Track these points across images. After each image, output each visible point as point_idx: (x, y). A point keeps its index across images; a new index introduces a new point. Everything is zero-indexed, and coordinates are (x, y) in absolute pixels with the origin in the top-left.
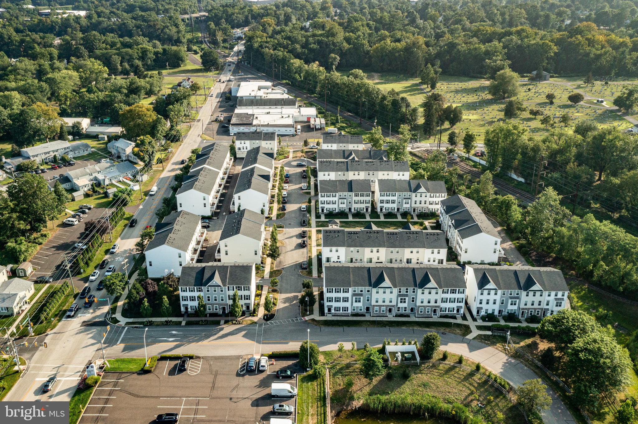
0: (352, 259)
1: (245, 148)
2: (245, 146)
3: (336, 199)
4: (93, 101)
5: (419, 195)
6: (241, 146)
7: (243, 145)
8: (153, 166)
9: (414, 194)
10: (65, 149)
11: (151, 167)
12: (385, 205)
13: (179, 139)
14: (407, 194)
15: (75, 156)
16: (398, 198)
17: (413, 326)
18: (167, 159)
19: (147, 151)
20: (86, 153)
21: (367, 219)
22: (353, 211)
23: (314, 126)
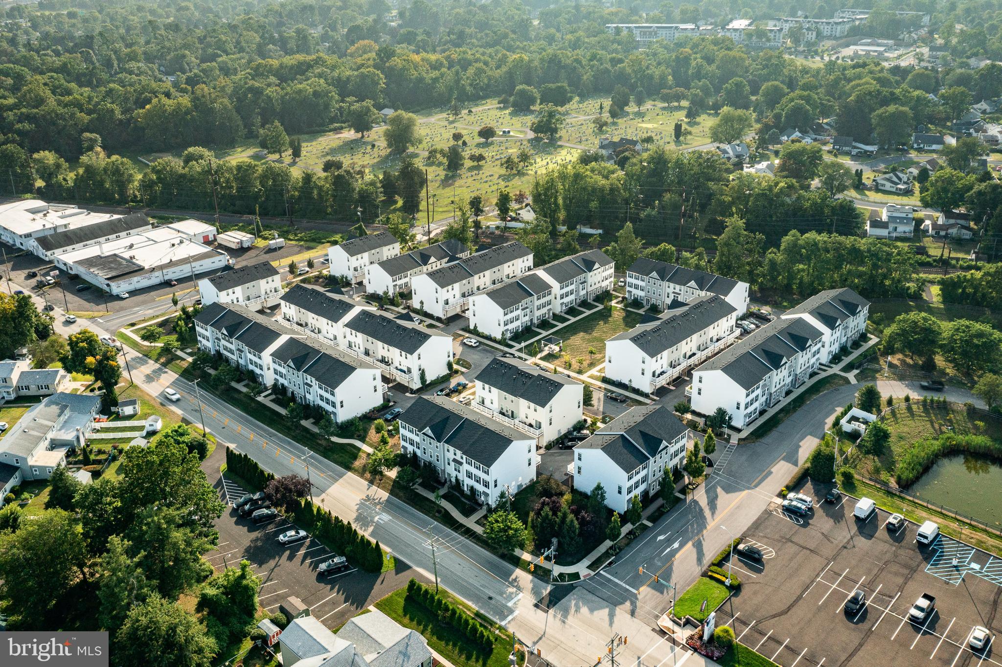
1: (235, 301)
3: (519, 312)
7: (231, 296)
21: (561, 326)
22: (535, 321)
23: (239, 246)
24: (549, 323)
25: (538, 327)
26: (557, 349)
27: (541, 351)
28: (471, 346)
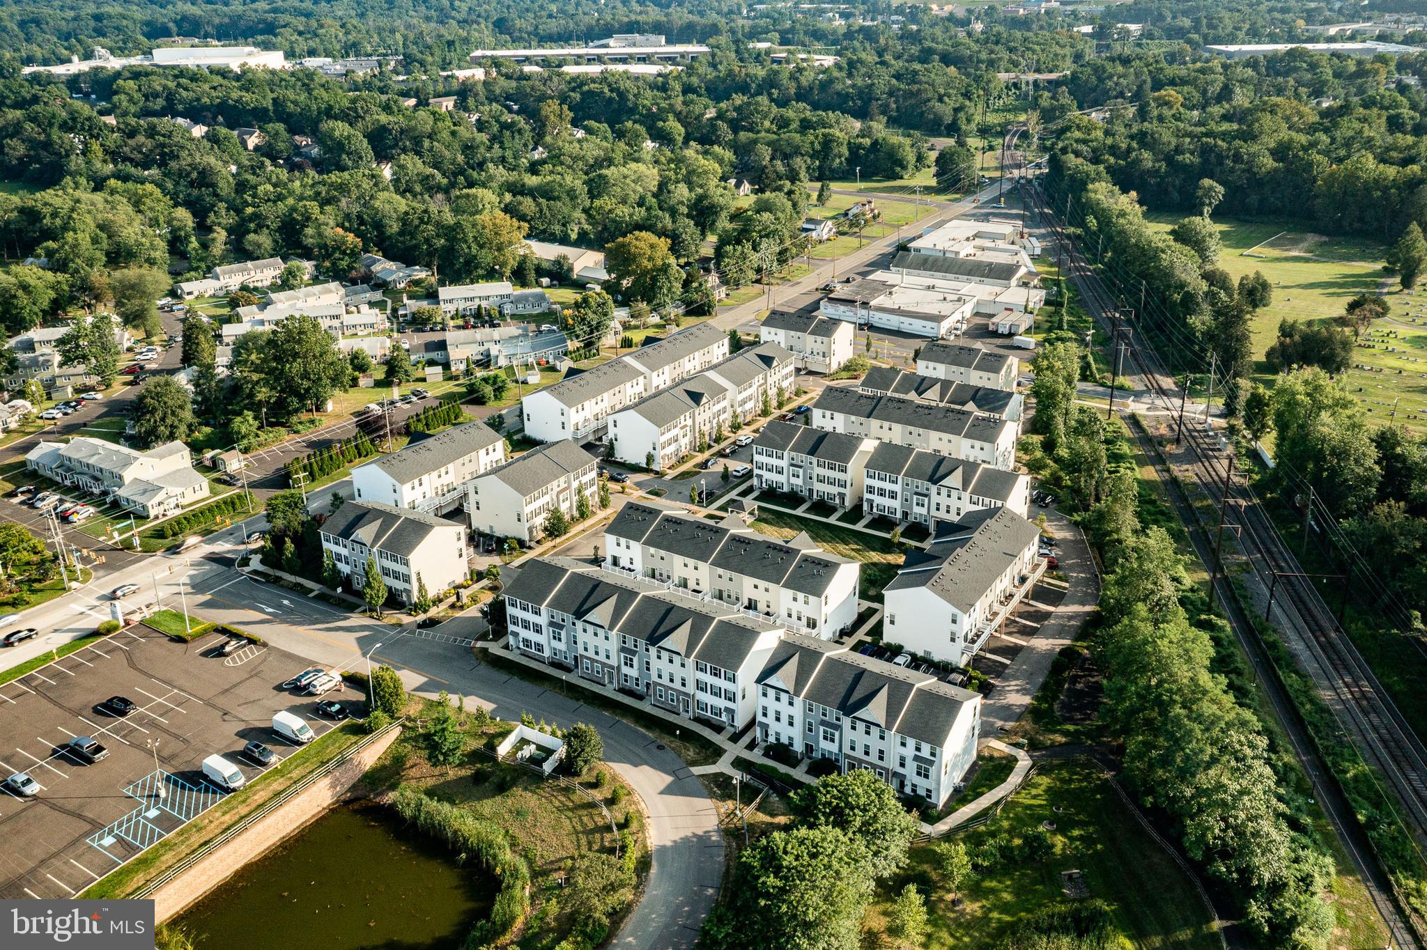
0: (653, 570)
2: (776, 339)
3: (783, 463)
4: (621, 222)
5: (944, 491)
7: (772, 337)
9: (934, 489)
10: (502, 297)
11: (597, 350)
12: (878, 500)
14: (923, 485)
15: (515, 312)
16: (903, 490)
17: (623, 716)
20: (537, 311)
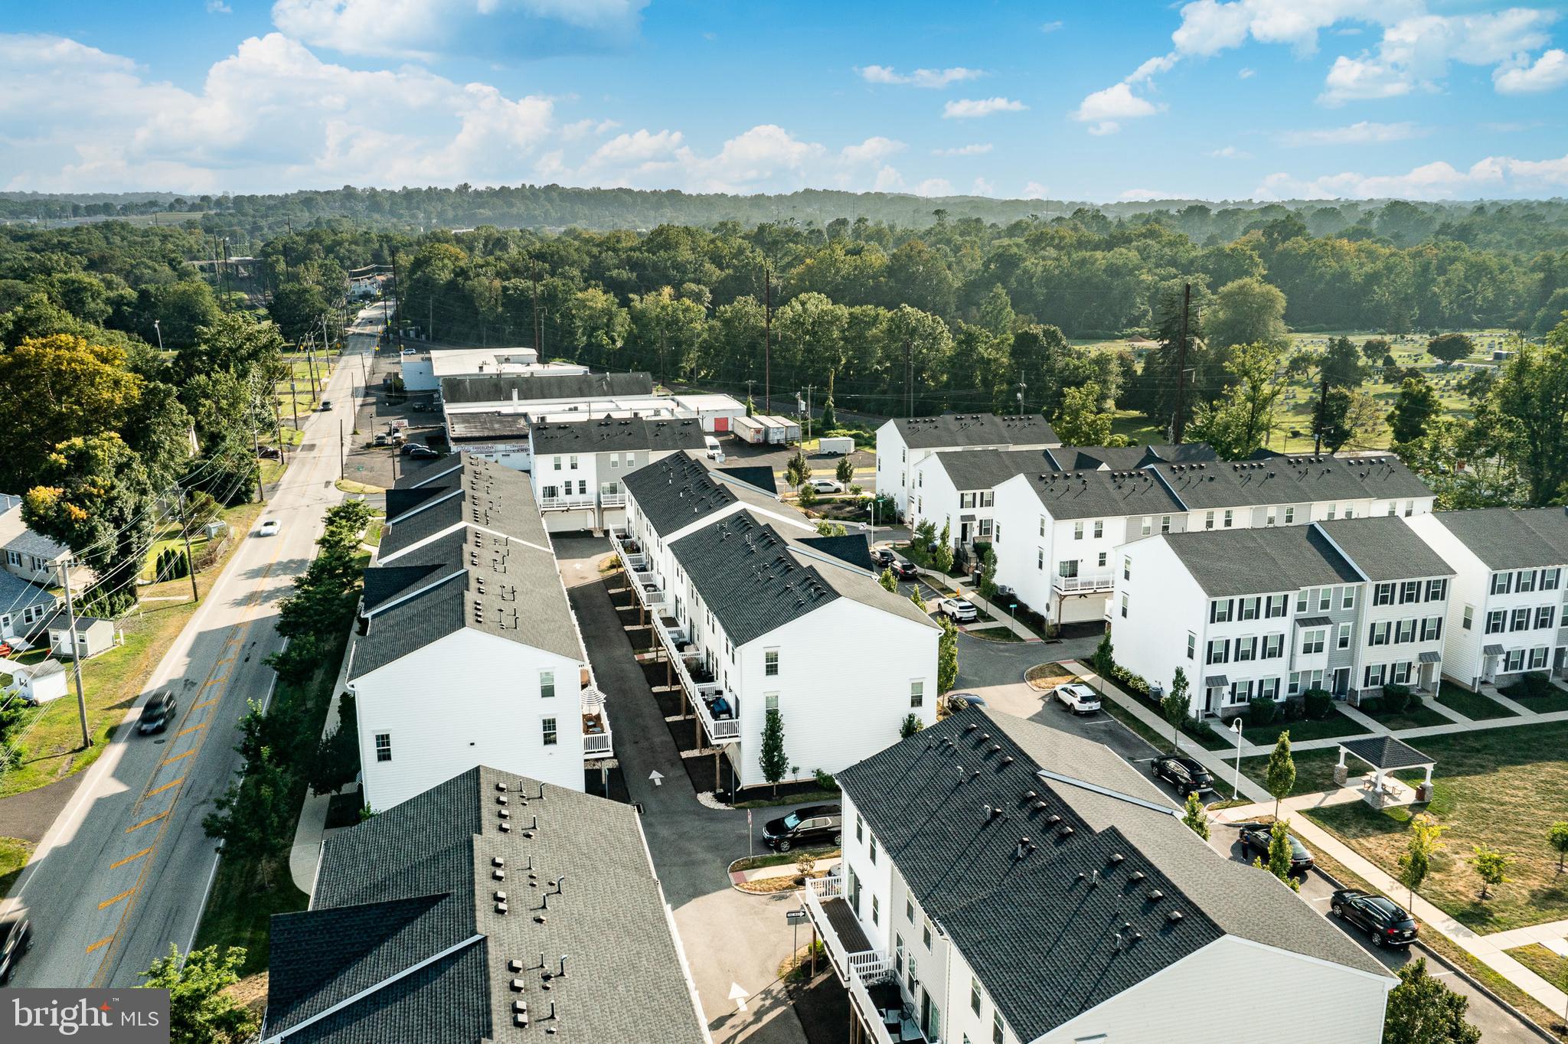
1: (575, 488)
2: (575, 477)
6: (557, 480)
7: (566, 474)
8: (139, 591)
11: (132, 592)
13: (248, 492)
18: (208, 562)
19: (110, 502)
21: (1462, 724)
22: (1358, 683)
23: (761, 437)
24: (1416, 704)
25: (1366, 707)
26: (1406, 794)
27: (1332, 785)
28: (1069, 708)
